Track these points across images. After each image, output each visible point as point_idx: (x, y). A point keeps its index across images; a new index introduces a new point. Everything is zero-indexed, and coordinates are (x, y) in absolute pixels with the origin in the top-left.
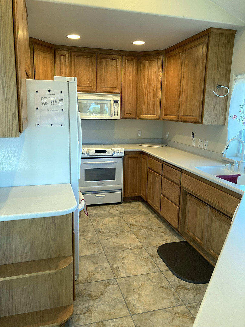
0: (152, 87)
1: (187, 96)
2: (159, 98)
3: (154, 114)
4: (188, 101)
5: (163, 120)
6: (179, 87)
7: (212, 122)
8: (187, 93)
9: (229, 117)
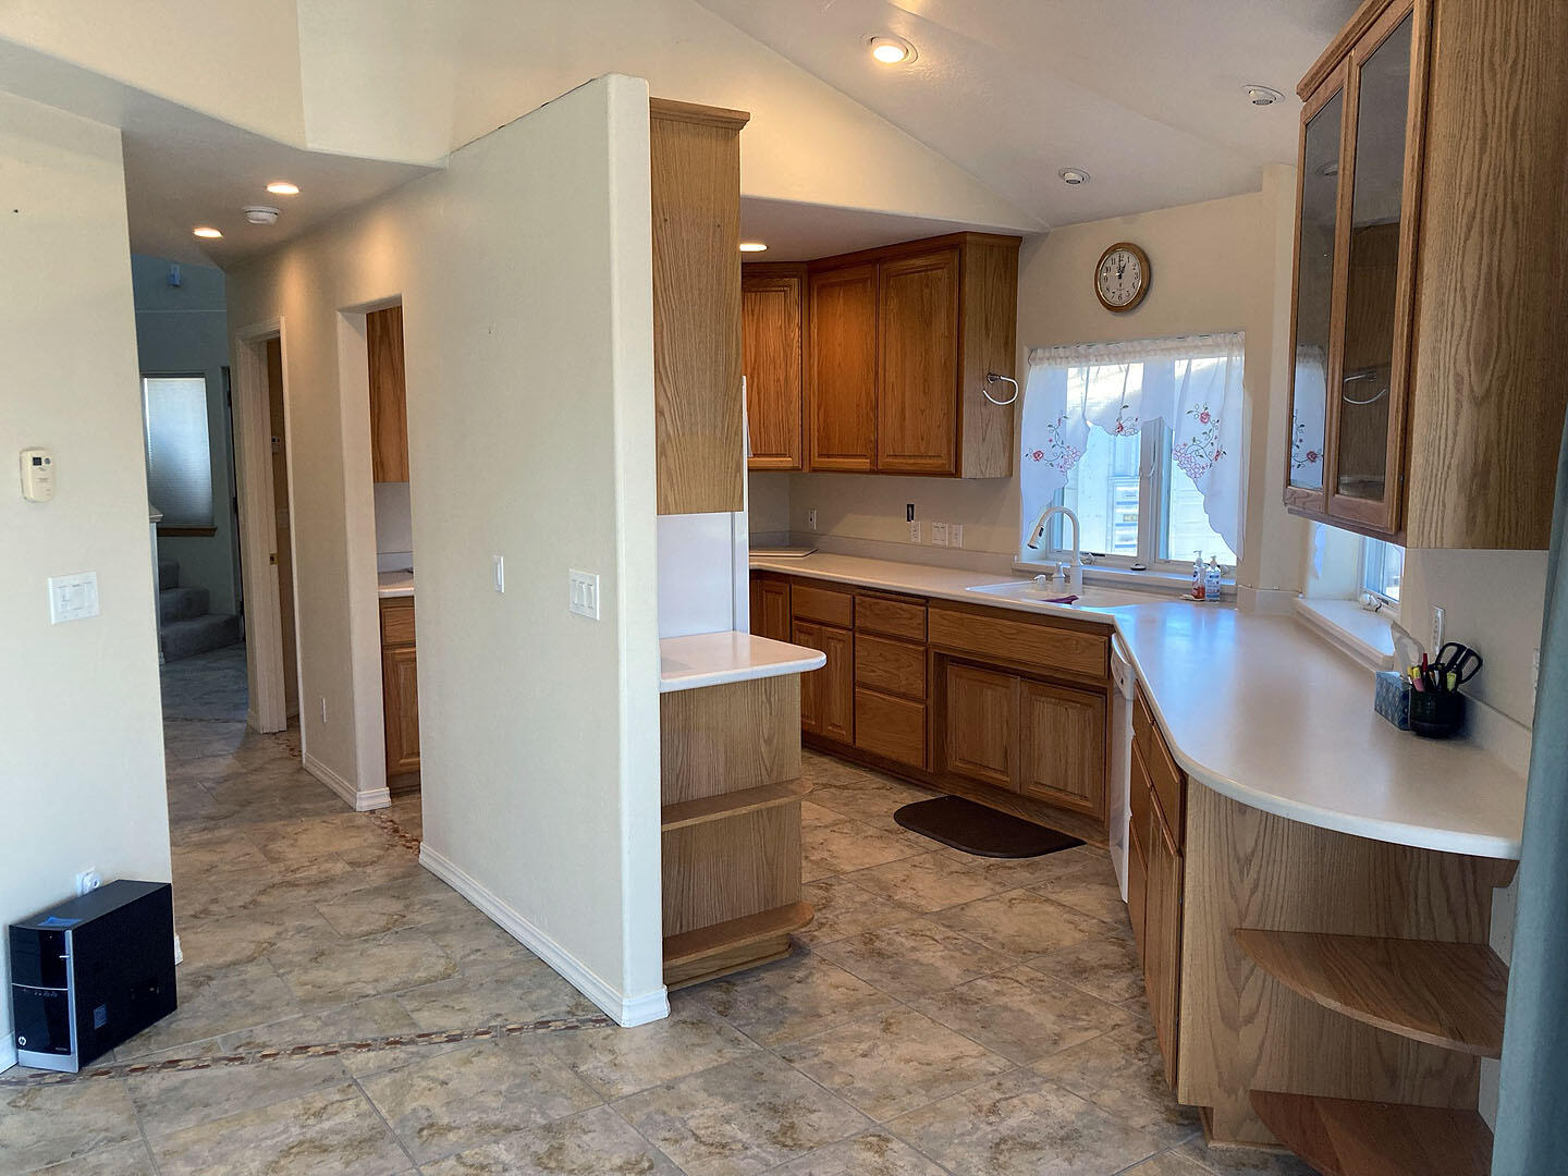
0: (772, 371)
1: (903, 402)
2: (796, 405)
3: (785, 455)
4: (907, 417)
5: (815, 470)
6: (872, 375)
7: (982, 472)
8: (903, 395)
9: (1023, 455)
